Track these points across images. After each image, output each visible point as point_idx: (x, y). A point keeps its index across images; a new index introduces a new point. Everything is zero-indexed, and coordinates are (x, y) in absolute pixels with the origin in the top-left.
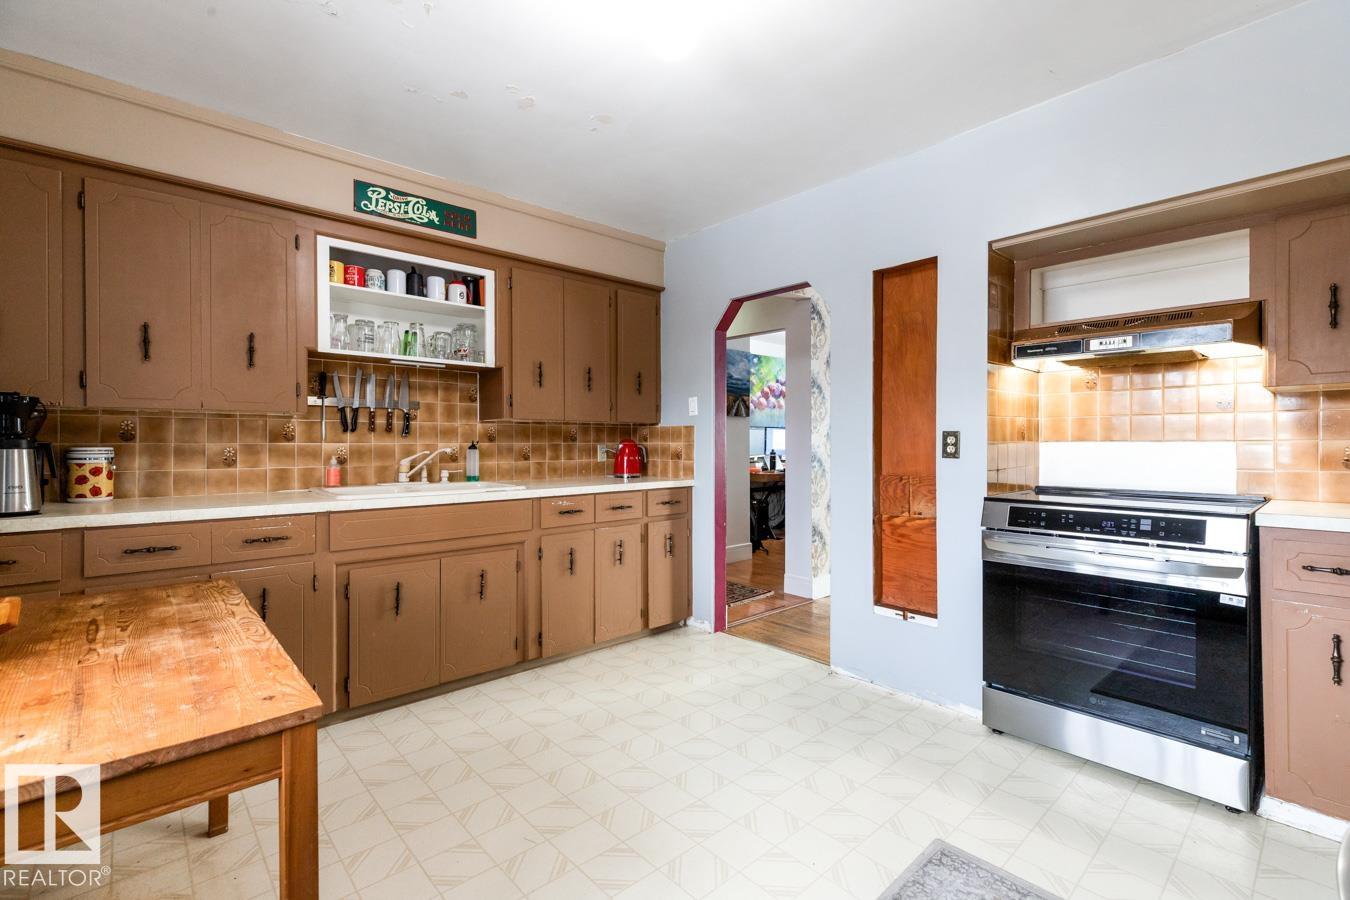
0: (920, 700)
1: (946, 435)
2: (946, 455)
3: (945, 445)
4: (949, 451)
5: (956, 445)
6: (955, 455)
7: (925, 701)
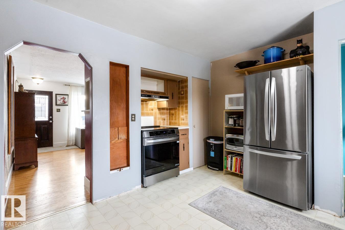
0: (126, 192)
1: (132, 115)
2: (132, 120)
3: (132, 118)
4: (133, 119)
5: (135, 118)
6: (134, 120)
7: (128, 192)
